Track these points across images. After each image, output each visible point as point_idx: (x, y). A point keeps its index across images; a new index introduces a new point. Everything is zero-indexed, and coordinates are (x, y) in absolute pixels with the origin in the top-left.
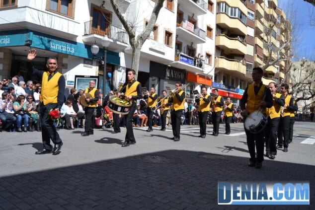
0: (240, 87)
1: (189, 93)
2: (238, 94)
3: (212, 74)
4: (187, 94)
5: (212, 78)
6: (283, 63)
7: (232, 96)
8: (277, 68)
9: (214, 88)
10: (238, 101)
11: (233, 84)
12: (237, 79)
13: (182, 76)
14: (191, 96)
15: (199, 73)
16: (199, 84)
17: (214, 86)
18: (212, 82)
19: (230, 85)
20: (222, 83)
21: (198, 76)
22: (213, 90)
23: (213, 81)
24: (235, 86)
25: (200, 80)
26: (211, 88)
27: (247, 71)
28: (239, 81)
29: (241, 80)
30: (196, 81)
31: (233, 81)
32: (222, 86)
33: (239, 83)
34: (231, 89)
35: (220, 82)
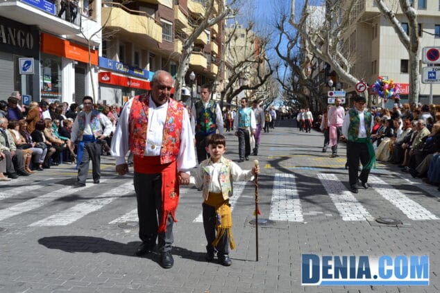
0: (151, 67)
1: (49, 82)
2: (148, 81)
3: (98, 39)
4: (45, 84)
5: (97, 49)
6: (216, 27)
7: (137, 85)
8: (208, 35)
9: (103, 69)
11: (137, 62)
12: (144, 52)
13: (30, 42)
14: (53, 87)
15: (69, 36)
16: (70, 60)
17: (102, 64)
18: (98, 57)
19: (133, 64)
20: (118, 60)
21: (67, 43)
22: (101, 75)
23: (100, 54)
24: (140, 67)
25: (71, 51)
26: (96, 71)
27: (163, 36)
28: (148, 56)
29: (151, 54)
30: (63, 54)
31: (137, 55)
32: (119, 66)
33: (148, 60)
34: (136, 72)
35: (114, 58)
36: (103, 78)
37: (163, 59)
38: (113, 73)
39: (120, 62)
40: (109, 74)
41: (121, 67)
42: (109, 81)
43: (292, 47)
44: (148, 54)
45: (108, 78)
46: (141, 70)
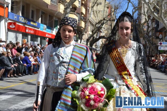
0: (41, 21)
2: (39, 30)
5: (8, 7)
7: (32, 32)
9: (11, 20)
10: (39, 39)
11: (33, 17)
12: (38, 10)
17: (10, 17)
18: (8, 12)
19: (30, 18)
20: (21, 15)
23: (10, 10)
24: (35, 20)
26: (6, 21)
27: (51, 1)
28: (40, 14)
29: (43, 13)
31: (33, 12)
32: (21, 19)
33: (40, 16)
34: (32, 23)
35: (18, 13)
36: (11, 26)
37: (50, 16)
38: (17, 24)
39: (22, 16)
40: (15, 24)
41: (22, 20)
42: (14, 28)
43: (135, 12)
44: (41, 12)
45: (14, 27)
46: (35, 22)
